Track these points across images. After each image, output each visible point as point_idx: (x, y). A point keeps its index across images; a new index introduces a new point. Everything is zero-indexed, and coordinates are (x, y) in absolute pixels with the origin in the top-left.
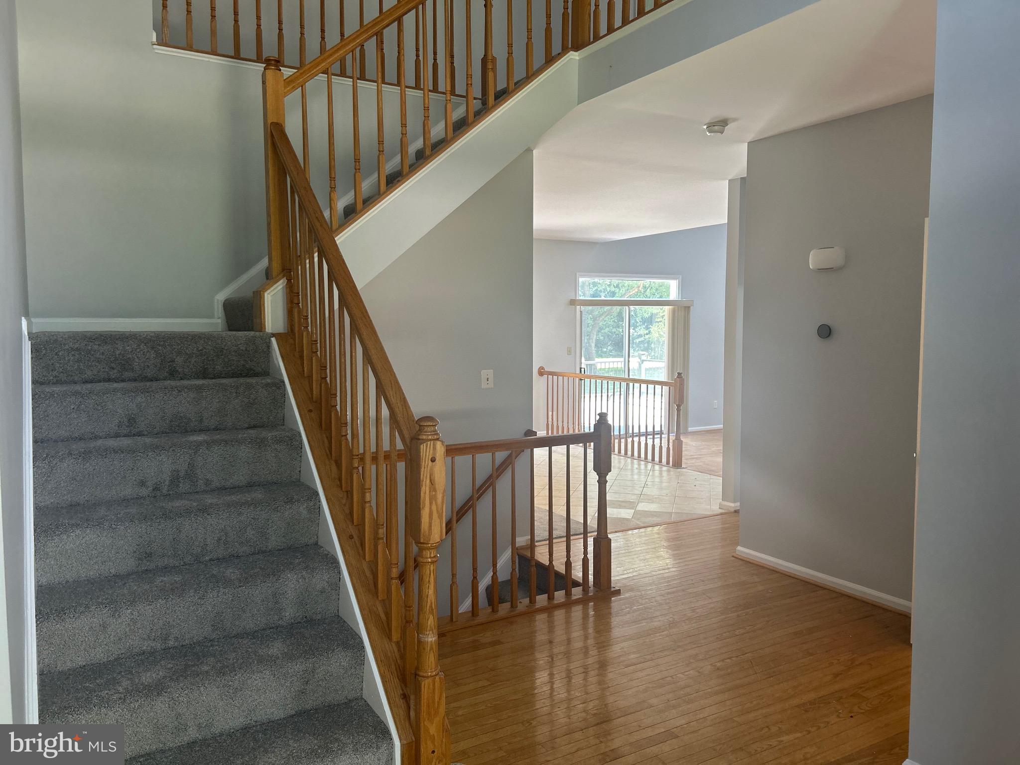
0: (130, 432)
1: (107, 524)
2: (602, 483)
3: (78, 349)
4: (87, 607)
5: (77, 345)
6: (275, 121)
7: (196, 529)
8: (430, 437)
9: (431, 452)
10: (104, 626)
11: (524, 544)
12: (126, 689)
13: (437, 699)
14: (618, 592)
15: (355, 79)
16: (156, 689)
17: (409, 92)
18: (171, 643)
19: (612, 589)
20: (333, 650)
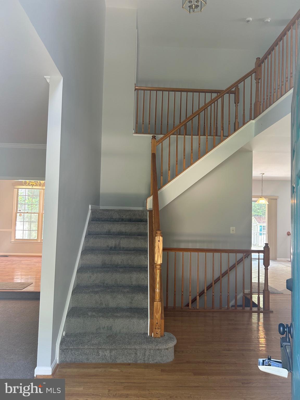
0: (109, 234)
1: (96, 254)
2: (266, 269)
3: (101, 213)
4: (87, 271)
5: (101, 212)
6: (153, 153)
7: (116, 258)
8: (158, 235)
9: (158, 239)
10: (90, 277)
11: (247, 293)
12: (90, 291)
13: (159, 308)
14: (272, 312)
15: (192, 135)
16: (97, 292)
17: (201, 137)
18: (105, 285)
19: (270, 310)
20: (140, 293)
